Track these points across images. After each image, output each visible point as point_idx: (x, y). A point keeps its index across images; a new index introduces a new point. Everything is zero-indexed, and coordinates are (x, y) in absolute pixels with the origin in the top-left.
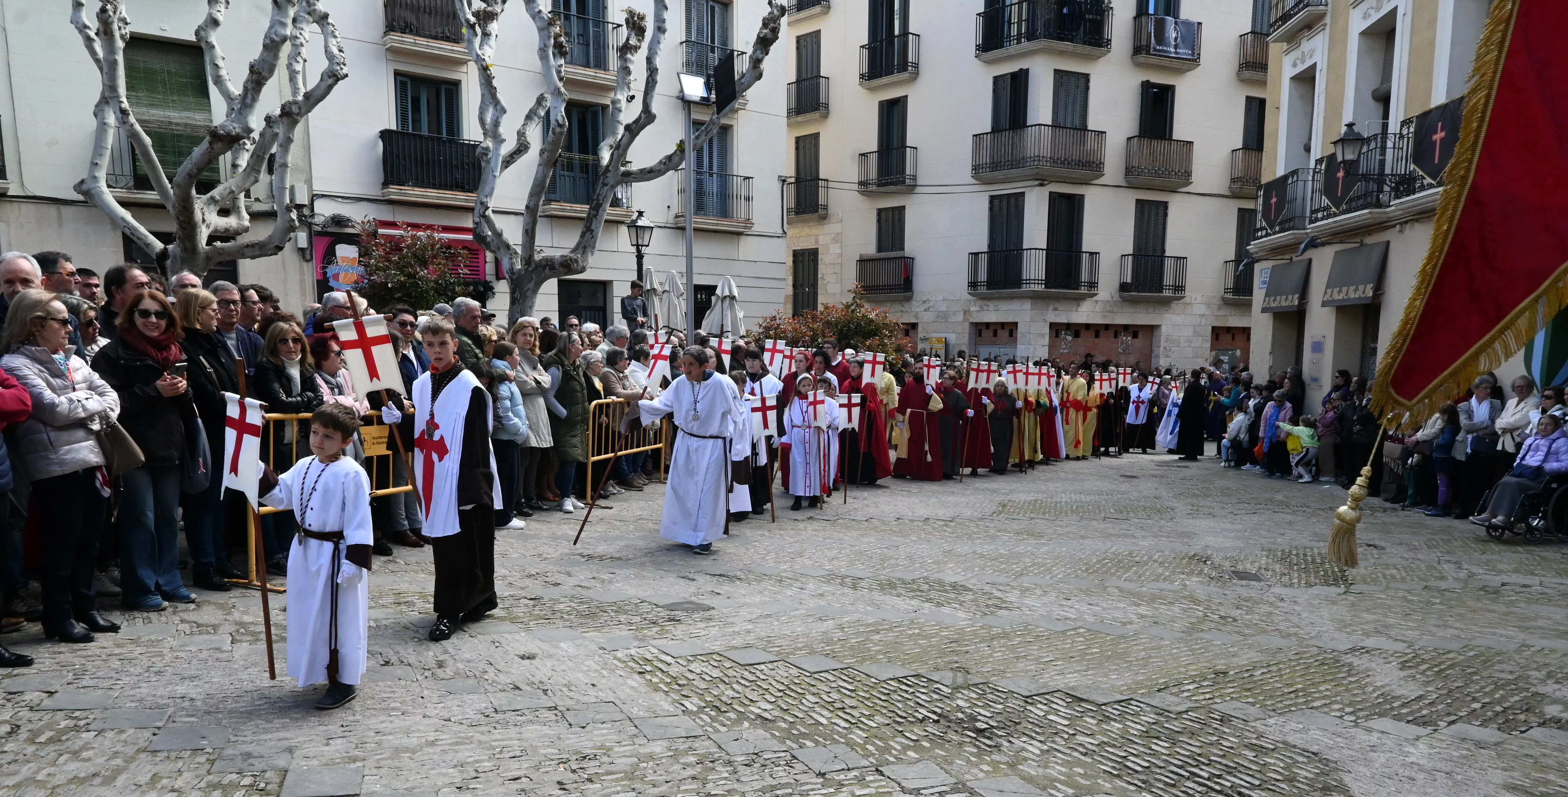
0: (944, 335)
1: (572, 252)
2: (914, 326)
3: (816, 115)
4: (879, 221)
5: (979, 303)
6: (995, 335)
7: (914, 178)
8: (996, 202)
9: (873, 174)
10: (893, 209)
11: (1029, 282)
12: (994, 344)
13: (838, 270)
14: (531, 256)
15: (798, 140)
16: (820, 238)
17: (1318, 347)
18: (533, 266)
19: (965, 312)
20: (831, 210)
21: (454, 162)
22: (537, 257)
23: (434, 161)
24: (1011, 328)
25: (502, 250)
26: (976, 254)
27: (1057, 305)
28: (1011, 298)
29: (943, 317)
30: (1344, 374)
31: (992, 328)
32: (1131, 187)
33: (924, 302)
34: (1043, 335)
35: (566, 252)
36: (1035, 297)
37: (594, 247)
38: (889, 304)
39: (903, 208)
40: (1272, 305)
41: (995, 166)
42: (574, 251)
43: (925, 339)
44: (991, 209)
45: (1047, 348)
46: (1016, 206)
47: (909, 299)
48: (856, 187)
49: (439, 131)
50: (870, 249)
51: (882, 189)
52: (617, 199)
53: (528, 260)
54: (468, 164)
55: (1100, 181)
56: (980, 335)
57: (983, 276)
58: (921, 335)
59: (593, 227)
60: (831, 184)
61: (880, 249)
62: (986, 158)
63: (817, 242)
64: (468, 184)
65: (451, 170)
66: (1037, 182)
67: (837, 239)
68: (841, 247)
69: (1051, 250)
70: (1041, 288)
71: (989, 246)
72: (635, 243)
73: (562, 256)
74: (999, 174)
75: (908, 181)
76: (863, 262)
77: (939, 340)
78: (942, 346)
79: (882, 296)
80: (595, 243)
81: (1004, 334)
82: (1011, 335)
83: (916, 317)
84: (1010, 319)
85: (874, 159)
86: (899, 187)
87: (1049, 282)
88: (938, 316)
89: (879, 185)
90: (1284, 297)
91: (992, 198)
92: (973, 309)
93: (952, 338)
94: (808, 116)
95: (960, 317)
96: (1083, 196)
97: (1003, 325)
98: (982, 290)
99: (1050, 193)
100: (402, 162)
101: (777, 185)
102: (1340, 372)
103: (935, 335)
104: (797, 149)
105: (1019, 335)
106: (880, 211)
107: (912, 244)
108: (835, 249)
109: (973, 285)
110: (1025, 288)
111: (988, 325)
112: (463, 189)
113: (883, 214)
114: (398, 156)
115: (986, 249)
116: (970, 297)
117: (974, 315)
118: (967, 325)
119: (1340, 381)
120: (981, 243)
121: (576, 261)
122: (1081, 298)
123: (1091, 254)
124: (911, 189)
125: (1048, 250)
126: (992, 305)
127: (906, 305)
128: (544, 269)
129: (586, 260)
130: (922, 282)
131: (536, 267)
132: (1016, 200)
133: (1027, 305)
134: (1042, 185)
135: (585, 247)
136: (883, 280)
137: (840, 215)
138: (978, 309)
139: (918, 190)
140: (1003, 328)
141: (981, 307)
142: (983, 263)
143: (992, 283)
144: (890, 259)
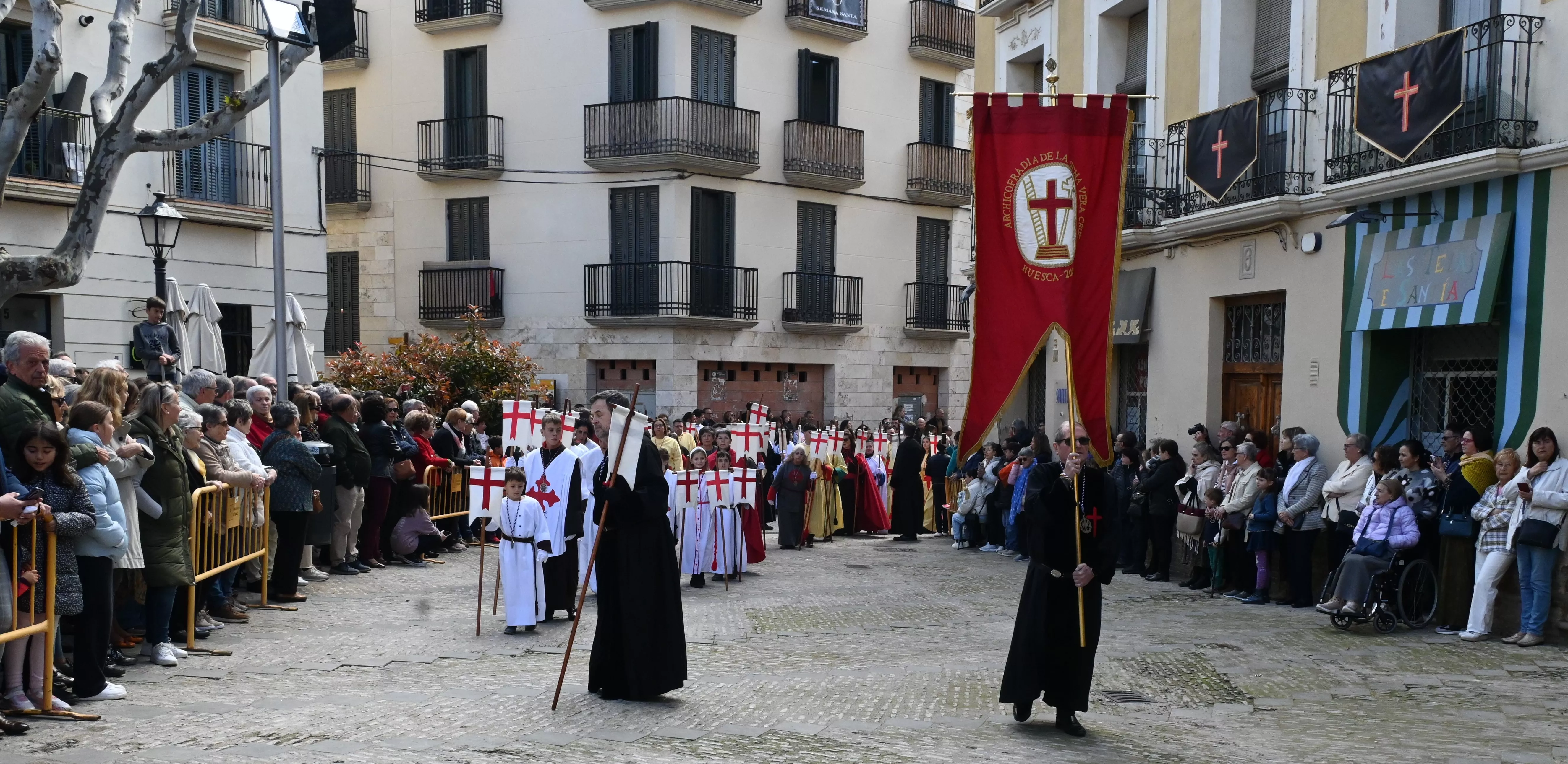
1: (55, 253)
3: (348, 64)
4: (449, 217)
5: (600, 333)
6: (622, 376)
7: (501, 159)
9: (439, 150)
10: (470, 200)
11: (670, 306)
13: (391, 285)
15: (324, 96)
16: (360, 238)
19: (581, 346)
20: (376, 199)
24: (646, 367)
26: (594, 267)
27: (706, 337)
28: (645, 326)
29: (553, 352)
31: (619, 368)
33: (523, 330)
35: (45, 253)
36: (681, 326)
39: (487, 199)
41: (616, 149)
42: (59, 251)
44: (612, 207)
45: (695, 394)
46: (648, 205)
47: (498, 326)
48: (414, 166)
50: (439, 255)
51: (453, 172)
56: (602, 377)
57: (603, 296)
60: (373, 162)
61: (452, 256)
62: (603, 137)
63: (356, 243)
66: (675, 174)
67: (390, 240)
68: (394, 252)
69: (696, 265)
70: (687, 314)
71: (611, 257)
74: (622, 160)
75: (494, 163)
76: (427, 273)
77: (545, 384)
79: (459, 322)
81: (635, 373)
82: (646, 377)
84: (644, 355)
85: (442, 131)
86: (478, 172)
87: (692, 306)
89: (449, 167)
91: (611, 193)
92: (591, 341)
94: (340, 64)
95: (576, 352)
97: (633, 363)
98: (604, 315)
99: (691, 188)
103: (539, 376)
104: (325, 106)
105: (658, 377)
106: (448, 203)
107: (501, 252)
108: (384, 254)
109: (591, 308)
110: (664, 314)
111: (613, 363)
113: (455, 207)
115: (607, 261)
116: (588, 325)
117: (592, 349)
118: (583, 365)
120: (601, 253)
121: (64, 267)
122: (735, 330)
123: (747, 270)
124: (496, 174)
125: (694, 263)
126: (619, 335)
127: (495, 335)
129: (79, 266)
130: (514, 302)
132: (647, 195)
133: (667, 336)
134: (688, 177)
136: (460, 300)
137: (391, 206)
138: (599, 341)
139: (506, 176)
140: (634, 368)
141: (603, 339)
142: (604, 279)
143: (616, 307)
144: (470, 269)
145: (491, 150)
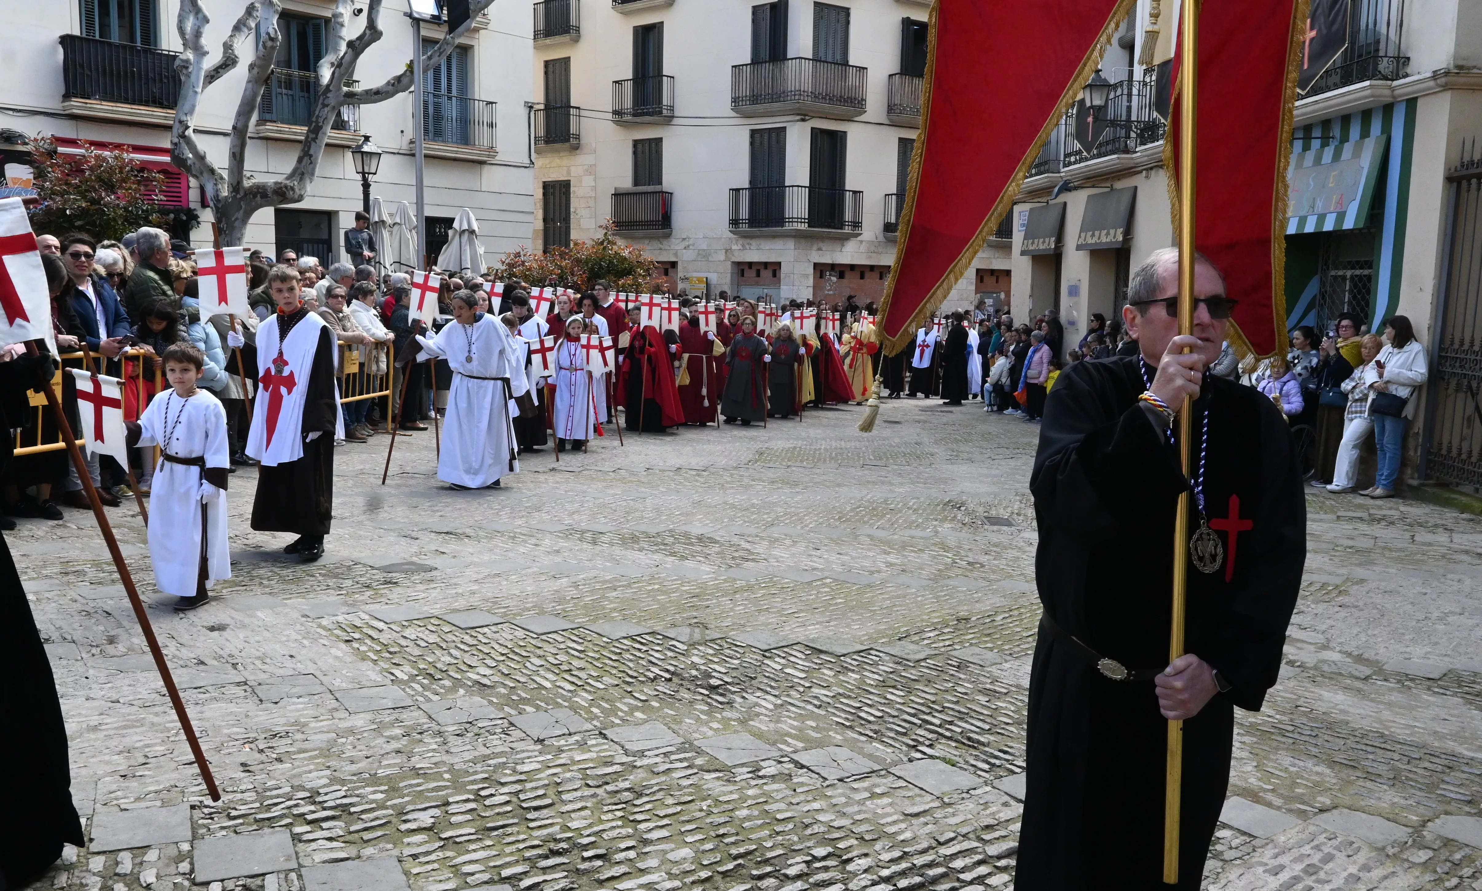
0: (705, 275)
1: (287, 179)
2: (674, 265)
3: (566, 38)
4: (635, 153)
5: (741, 241)
6: (758, 274)
7: (672, 108)
8: (757, 136)
9: (628, 103)
10: (650, 140)
11: (792, 220)
12: (757, 284)
13: (592, 203)
14: (239, 183)
15: (547, 64)
16: (573, 169)
17: (1074, 291)
18: (242, 193)
19: (727, 251)
20: (584, 140)
21: (151, 75)
22: (247, 183)
23: (126, 72)
24: (774, 268)
25: (205, 175)
26: (737, 190)
27: (821, 245)
28: (774, 236)
29: (705, 255)
30: (1099, 318)
31: (754, 268)
32: (893, 125)
33: (684, 239)
34: (806, 276)
35: (280, 179)
36: (798, 235)
37: (313, 174)
38: (647, 242)
39: (661, 139)
40: (1031, 248)
41: (755, 98)
42: (290, 177)
43: (685, 279)
44: (752, 143)
45: (811, 290)
46: (778, 142)
47: (668, 236)
48: (610, 116)
49: (132, 39)
50: (626, 182)
51: (638, 119)
52: (343, 121)
53: (236, 186)
54: (167, 78)
55: (862, 118)
56: (743, 275)
57: (744, 213)
58: (680, 274)
59: (312, 152)
60: (583, 113)
61: (636, 182)
62: (745, 90)
63: (569, 173)
64: (168, 100)
65: (147, 83)
66: (798, 117)
67: (591, 170)
68: (595, 180)
69: (813, 188)
70: (804, 227)
71: (750, 182)
72: (360, 170)
73: (276, 183)
74: (760, 108)
75: (665, 112)
76: (618, 195)
77: (700, 280)
78: (703, 286)
79: (640, 233)
80: (314, 169)
81: (766, 274)
82: (774, 275)
83: (676, 255)
84: (773, 259)
85: (629, 87)
86: (655, 118)
87: (812, 221)
88: (698, 254)
89: (634, 115)
90: (1041, 240)
91: (753, 133)
92: (734, 247)
93: (714, 278)
94: (558, 39)
95: (722, 256)
96: (845, 133)
97: (766, 265)
98: (744, 228)
99: (812, 129)
100: (87, 72)
101: (524, 112)
102: (1095, 316)
103: (695, 274)
104: (546, 73)
105: (782, 276)
106: (636, 143)
107: (670, 179)
108: (588, 181)
109: (735, 222)
110: (788, 227)
111: (750, 265)
112: (161, 106)
113: (640, 146)
114: (82, 66)
115: (747, 186)
116: (731, 235)
117: (736, 254)
118: (728, 266)
119: (1095, 325)
120: (743, 180)
121: (292, 189)
122: (844, 239)
123: (855, 192)
124: (669, 120)
125: (811, 188)
126: (754, 243)
127: (665, 242)
128: (255, 196)
129: (304, 187)
130: (680, 218)
131: (246, 195)
132: (778, 135)
133: (790, 244)
134: (803, 120)
135: (303, 174)
136: (641, 215)
137: (594, 145)
138: (740, 247)
139: (676, 121)
140: (766, 268)
141: (743, 246)
142: (745, 199)
143: (754, 221)
144: (647, 193)
145: (665, 101)
